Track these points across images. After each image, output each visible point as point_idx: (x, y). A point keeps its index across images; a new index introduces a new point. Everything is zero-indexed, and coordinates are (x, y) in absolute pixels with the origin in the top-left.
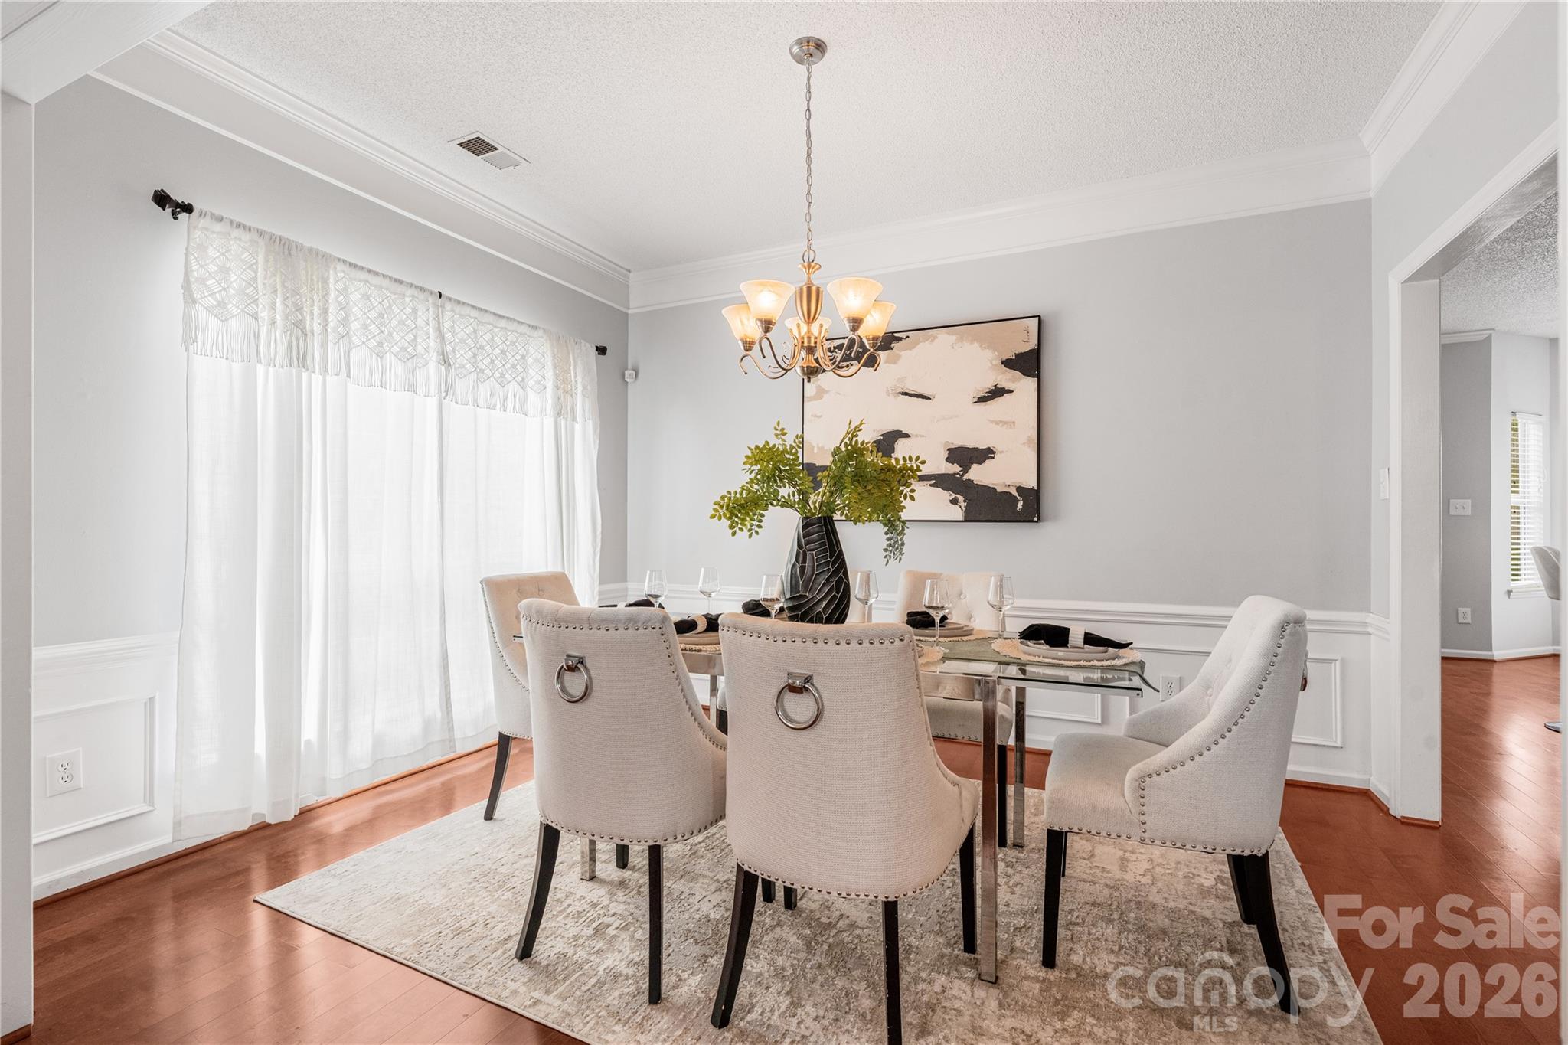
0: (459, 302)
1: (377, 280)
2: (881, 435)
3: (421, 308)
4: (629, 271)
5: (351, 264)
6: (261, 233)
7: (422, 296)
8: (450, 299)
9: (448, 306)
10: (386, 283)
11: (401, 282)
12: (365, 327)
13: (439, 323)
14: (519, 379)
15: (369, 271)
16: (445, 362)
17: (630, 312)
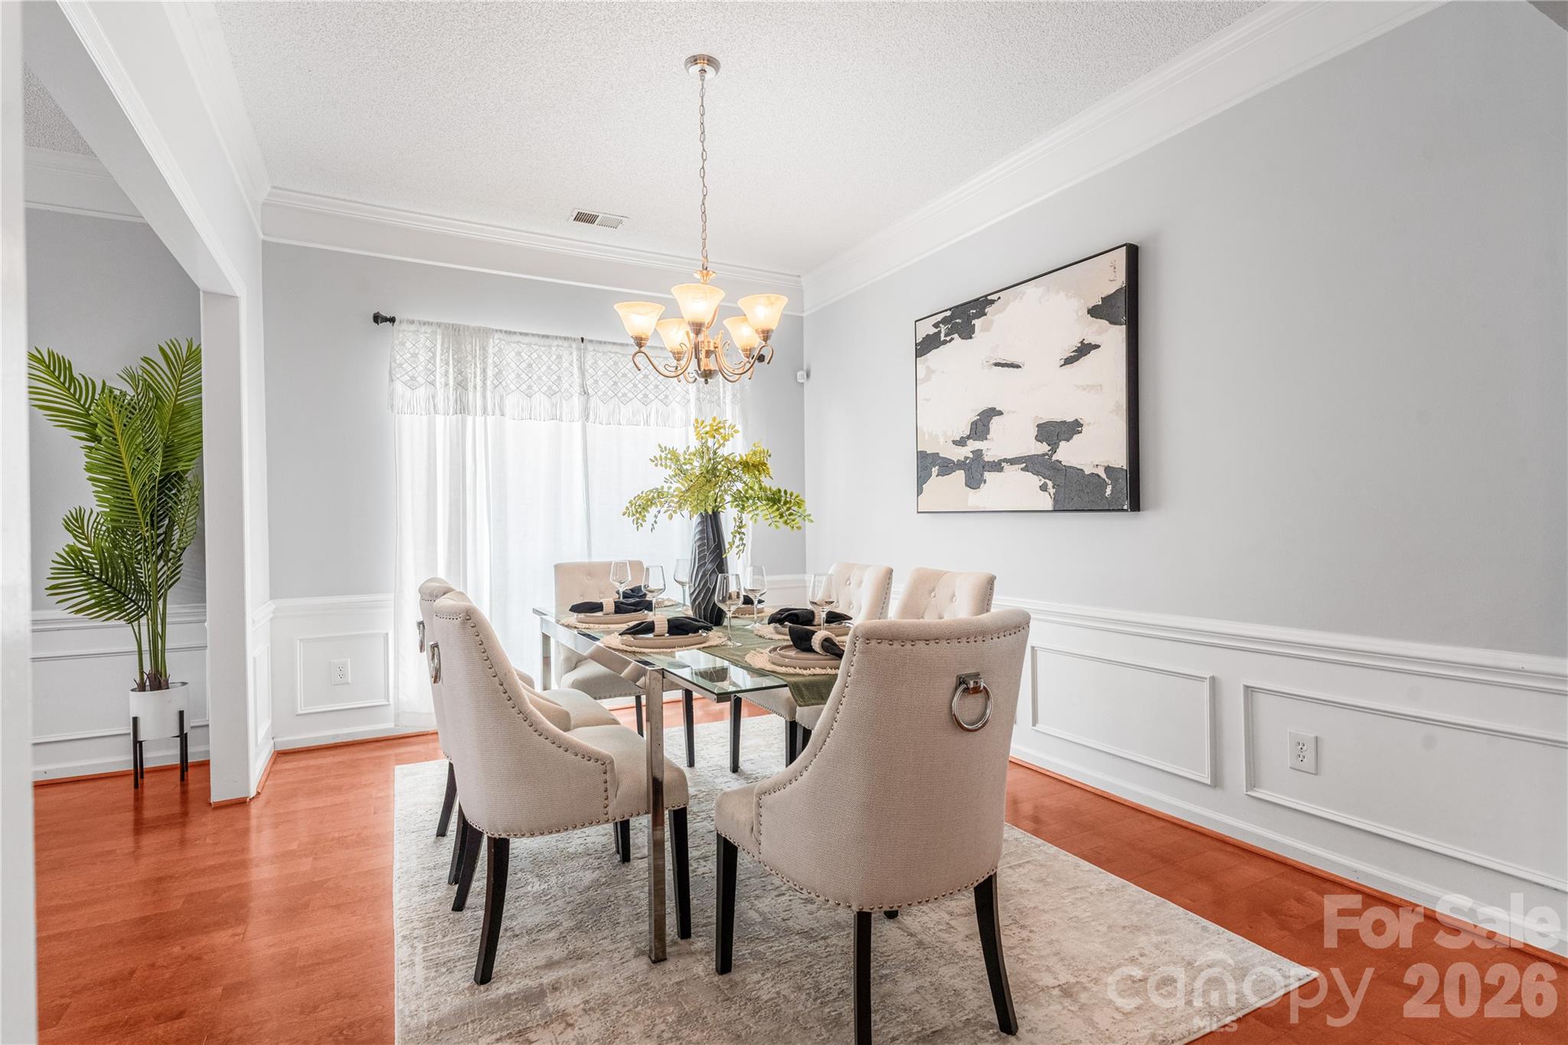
0: (600, 342)
1: (526, 340)
2: (978, 415)
3: (565, 354)
4: (799, 276)
5: (506, 332)
6: (439, 325)
7: (566, 344)
8: (591, 341)
9: (590, 347)
10: (536, 340)
11: (548, 337)
12: (518, 376)
13: (581, 362)
14: (662, 397)
15: (521, 334)
16: (585, 393)
17: (804, 315)
